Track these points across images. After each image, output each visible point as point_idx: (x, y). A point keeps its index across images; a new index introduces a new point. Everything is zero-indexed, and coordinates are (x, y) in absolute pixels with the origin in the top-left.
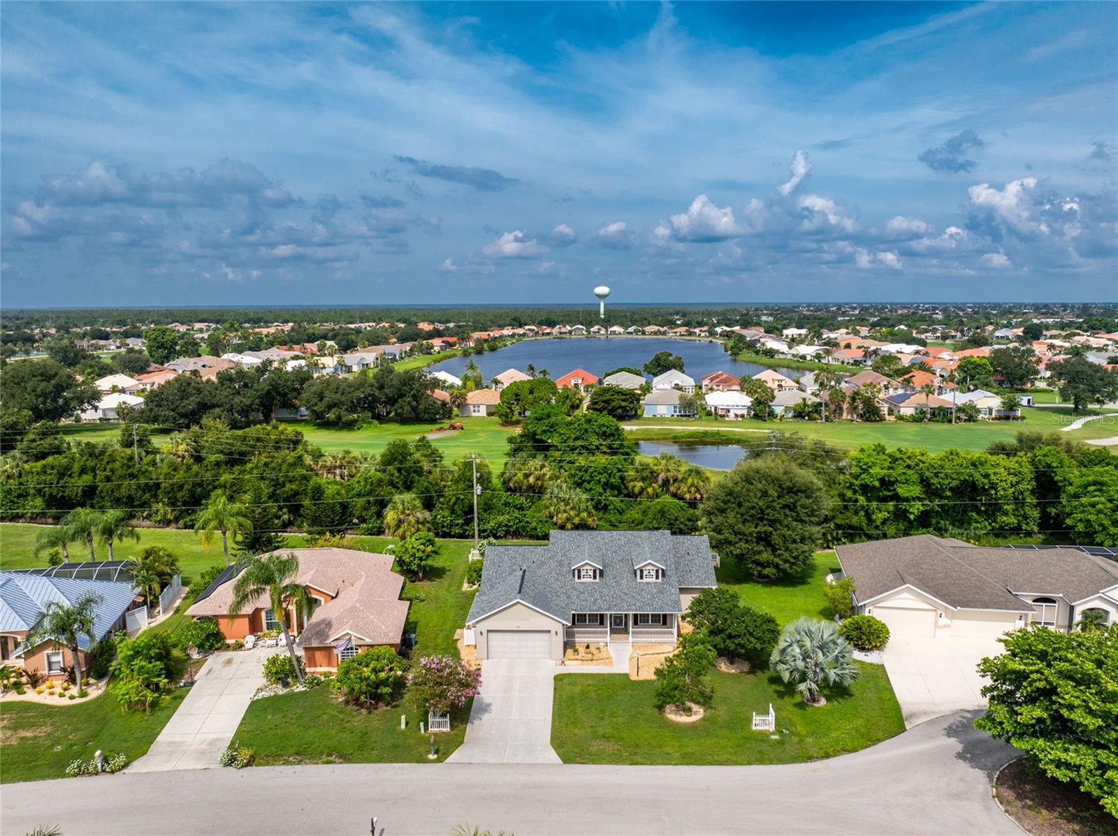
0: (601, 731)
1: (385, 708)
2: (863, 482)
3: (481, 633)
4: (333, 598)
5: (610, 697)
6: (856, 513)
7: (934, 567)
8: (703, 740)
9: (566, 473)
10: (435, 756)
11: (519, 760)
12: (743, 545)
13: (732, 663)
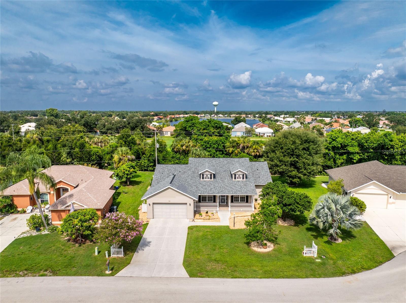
0: (213, 257)
1: (89, 243)
2: (333, 145)
3: (150, 205)
4: (75, 188)
5: (219, 238)
6: (329, 160)
7: (383, 174)
8: (275, 262)
9: (200, 144)
10: (110, 272)
11: (162, 275)
12: (284, 167)
13: (284, 221)
